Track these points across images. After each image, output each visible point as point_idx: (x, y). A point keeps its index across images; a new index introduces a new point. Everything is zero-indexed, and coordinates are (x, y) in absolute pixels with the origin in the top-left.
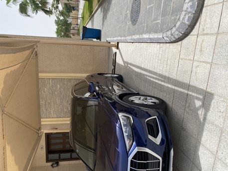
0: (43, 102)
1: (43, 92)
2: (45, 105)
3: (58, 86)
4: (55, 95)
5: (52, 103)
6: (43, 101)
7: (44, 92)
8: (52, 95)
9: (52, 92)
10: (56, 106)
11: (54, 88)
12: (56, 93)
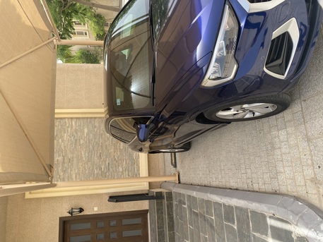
0: (60, 158)
1: (60, 141)
2: (64, 163)
3: (86, 130)
4: (80, 145)
5: (75, 159)
6: (59, 156)
7: (63, 141)
8: (76, 144)
9: (76, 140)
10: (80, 164)
11: (79, 134)
12: (82, 141)
